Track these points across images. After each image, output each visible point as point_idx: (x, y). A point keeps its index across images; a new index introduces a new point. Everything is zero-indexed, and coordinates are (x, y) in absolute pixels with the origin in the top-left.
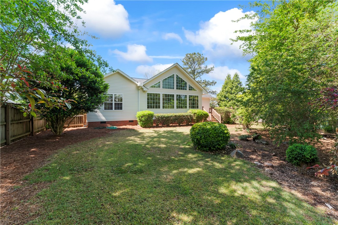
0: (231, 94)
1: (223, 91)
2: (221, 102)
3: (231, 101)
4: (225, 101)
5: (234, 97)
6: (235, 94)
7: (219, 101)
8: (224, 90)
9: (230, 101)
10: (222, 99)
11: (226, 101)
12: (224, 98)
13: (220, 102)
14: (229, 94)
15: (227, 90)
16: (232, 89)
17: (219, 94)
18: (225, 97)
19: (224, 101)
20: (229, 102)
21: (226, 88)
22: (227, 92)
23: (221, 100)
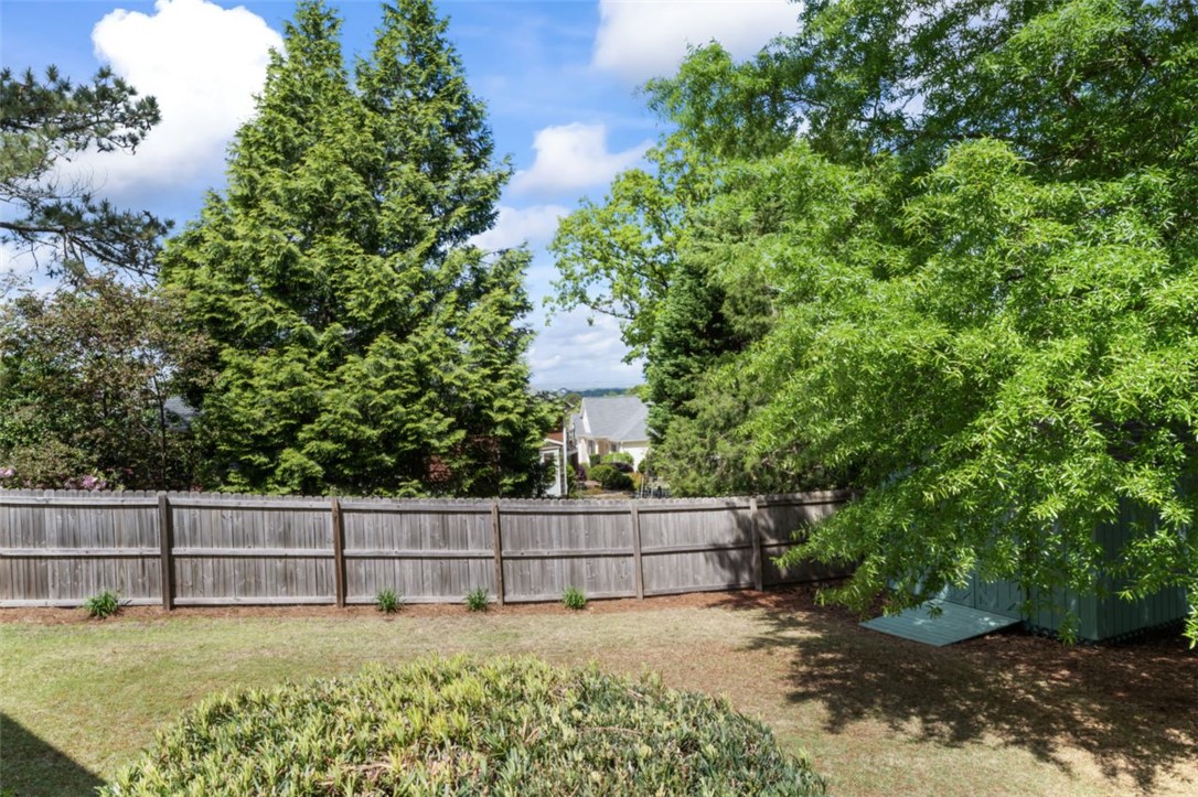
0: (372, 244)
1: (247, 203)
2: (227, 353)
3: (383, 340)
4: (294, 351)
5: (417, 288)
6: (414, 253)
7: (204, 341)
8: (275, 181)
9: (360, 344)
10: (252, 308)
11: (304, 340)
12: (270, 303)
13: (213, 360)
14: (338, 240)
15: (306, 180)
16: (373, 173)
17: (195, 241)
18: (289, 286)
19: (264, 339)
20: (355, 366)
21: (291, 156)
22: (318, 214)
23: (221, 325)
